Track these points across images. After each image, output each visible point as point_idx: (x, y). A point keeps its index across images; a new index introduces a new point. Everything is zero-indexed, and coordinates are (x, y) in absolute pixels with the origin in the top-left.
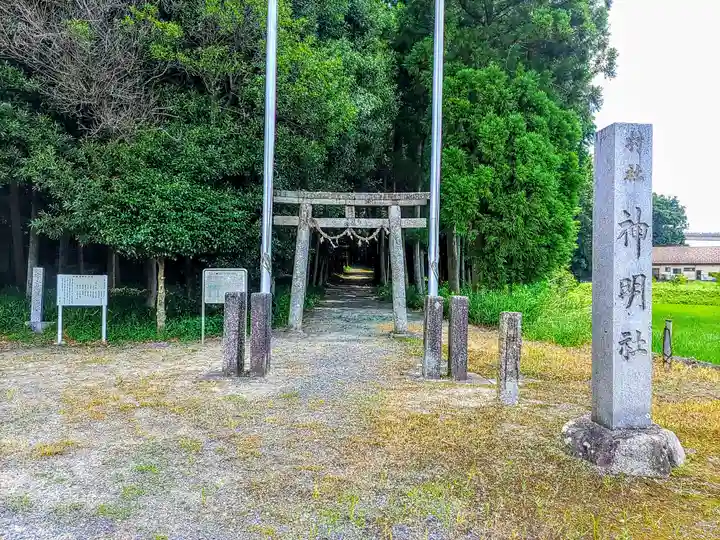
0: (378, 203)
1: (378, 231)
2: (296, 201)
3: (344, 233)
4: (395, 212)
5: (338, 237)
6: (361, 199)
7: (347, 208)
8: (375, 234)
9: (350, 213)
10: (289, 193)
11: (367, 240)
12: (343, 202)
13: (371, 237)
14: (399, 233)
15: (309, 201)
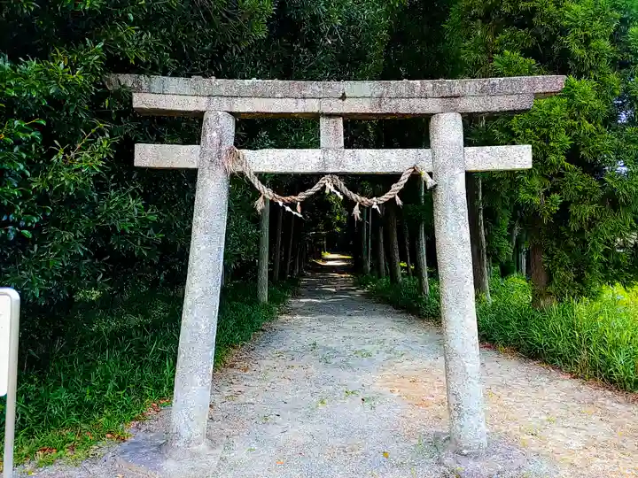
0: (403, 107)
1: (404, 179)
2: (190, 104)
3: (317, 188)
4: (448, 130)
5: (302, 196)
6: (362, 96)
7: (323, 122)
8: (397, 187)
9: (332, 133)
10: (175, 83)
11: (375, 203)
12: (312, 106)
13: (384, 198)
14: (460, 185)
15: (226, 105)
